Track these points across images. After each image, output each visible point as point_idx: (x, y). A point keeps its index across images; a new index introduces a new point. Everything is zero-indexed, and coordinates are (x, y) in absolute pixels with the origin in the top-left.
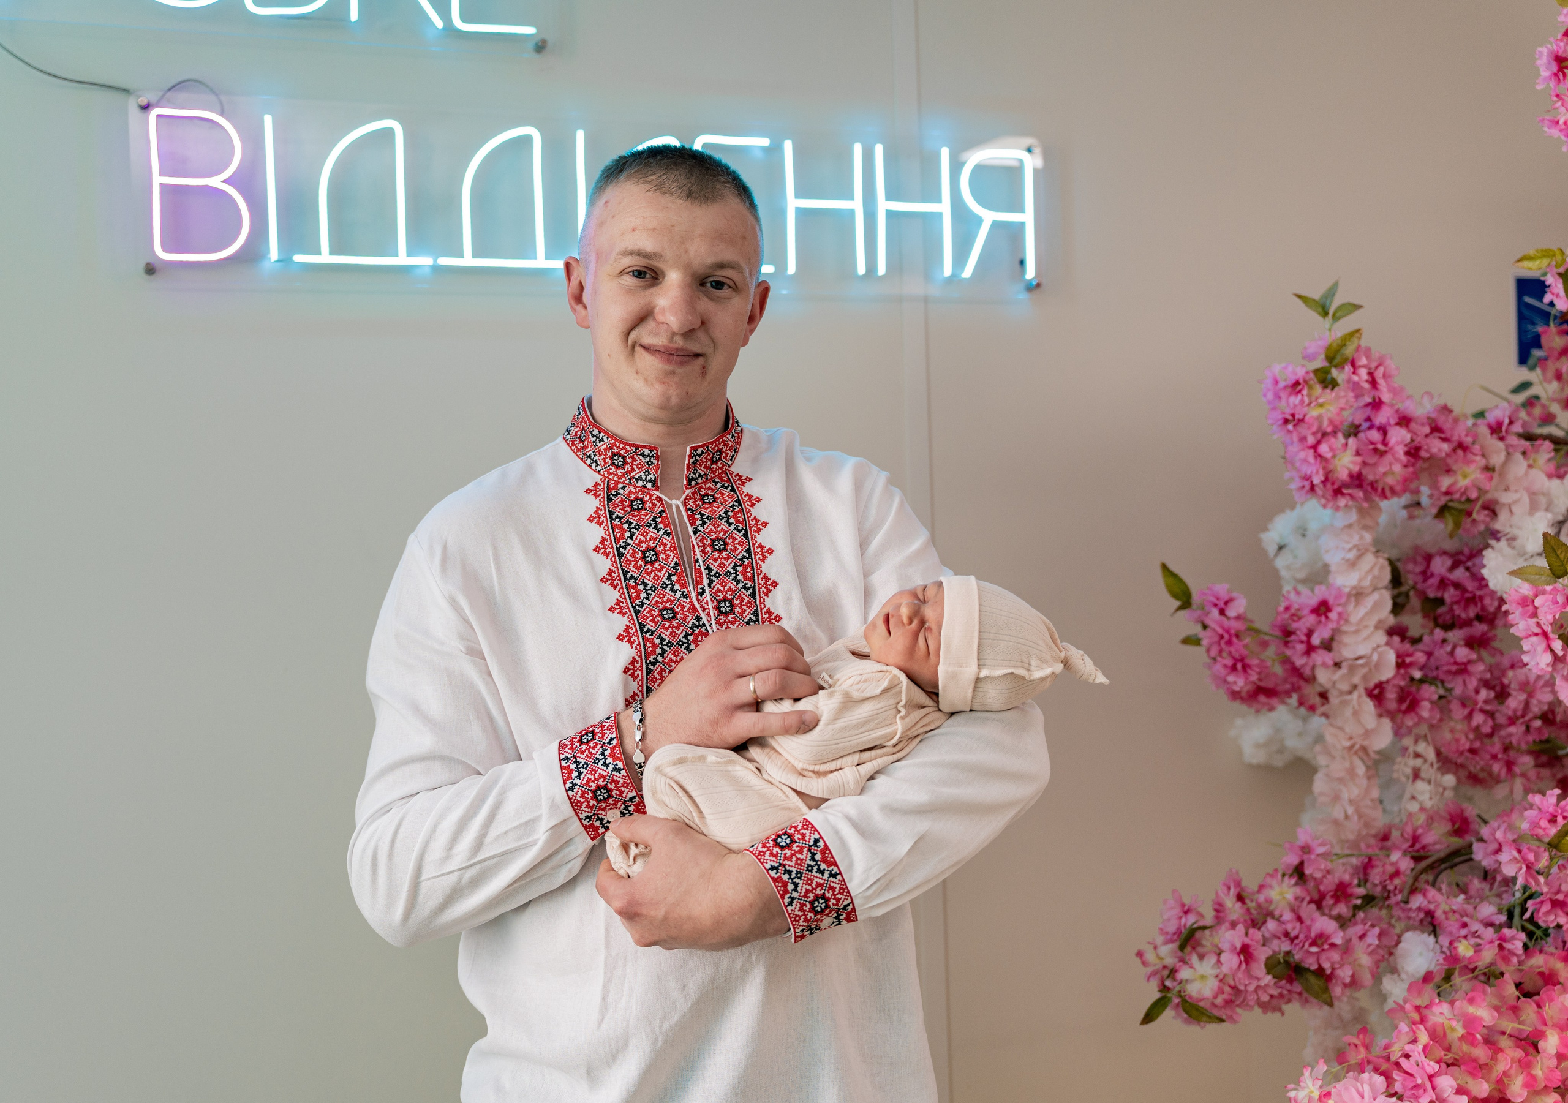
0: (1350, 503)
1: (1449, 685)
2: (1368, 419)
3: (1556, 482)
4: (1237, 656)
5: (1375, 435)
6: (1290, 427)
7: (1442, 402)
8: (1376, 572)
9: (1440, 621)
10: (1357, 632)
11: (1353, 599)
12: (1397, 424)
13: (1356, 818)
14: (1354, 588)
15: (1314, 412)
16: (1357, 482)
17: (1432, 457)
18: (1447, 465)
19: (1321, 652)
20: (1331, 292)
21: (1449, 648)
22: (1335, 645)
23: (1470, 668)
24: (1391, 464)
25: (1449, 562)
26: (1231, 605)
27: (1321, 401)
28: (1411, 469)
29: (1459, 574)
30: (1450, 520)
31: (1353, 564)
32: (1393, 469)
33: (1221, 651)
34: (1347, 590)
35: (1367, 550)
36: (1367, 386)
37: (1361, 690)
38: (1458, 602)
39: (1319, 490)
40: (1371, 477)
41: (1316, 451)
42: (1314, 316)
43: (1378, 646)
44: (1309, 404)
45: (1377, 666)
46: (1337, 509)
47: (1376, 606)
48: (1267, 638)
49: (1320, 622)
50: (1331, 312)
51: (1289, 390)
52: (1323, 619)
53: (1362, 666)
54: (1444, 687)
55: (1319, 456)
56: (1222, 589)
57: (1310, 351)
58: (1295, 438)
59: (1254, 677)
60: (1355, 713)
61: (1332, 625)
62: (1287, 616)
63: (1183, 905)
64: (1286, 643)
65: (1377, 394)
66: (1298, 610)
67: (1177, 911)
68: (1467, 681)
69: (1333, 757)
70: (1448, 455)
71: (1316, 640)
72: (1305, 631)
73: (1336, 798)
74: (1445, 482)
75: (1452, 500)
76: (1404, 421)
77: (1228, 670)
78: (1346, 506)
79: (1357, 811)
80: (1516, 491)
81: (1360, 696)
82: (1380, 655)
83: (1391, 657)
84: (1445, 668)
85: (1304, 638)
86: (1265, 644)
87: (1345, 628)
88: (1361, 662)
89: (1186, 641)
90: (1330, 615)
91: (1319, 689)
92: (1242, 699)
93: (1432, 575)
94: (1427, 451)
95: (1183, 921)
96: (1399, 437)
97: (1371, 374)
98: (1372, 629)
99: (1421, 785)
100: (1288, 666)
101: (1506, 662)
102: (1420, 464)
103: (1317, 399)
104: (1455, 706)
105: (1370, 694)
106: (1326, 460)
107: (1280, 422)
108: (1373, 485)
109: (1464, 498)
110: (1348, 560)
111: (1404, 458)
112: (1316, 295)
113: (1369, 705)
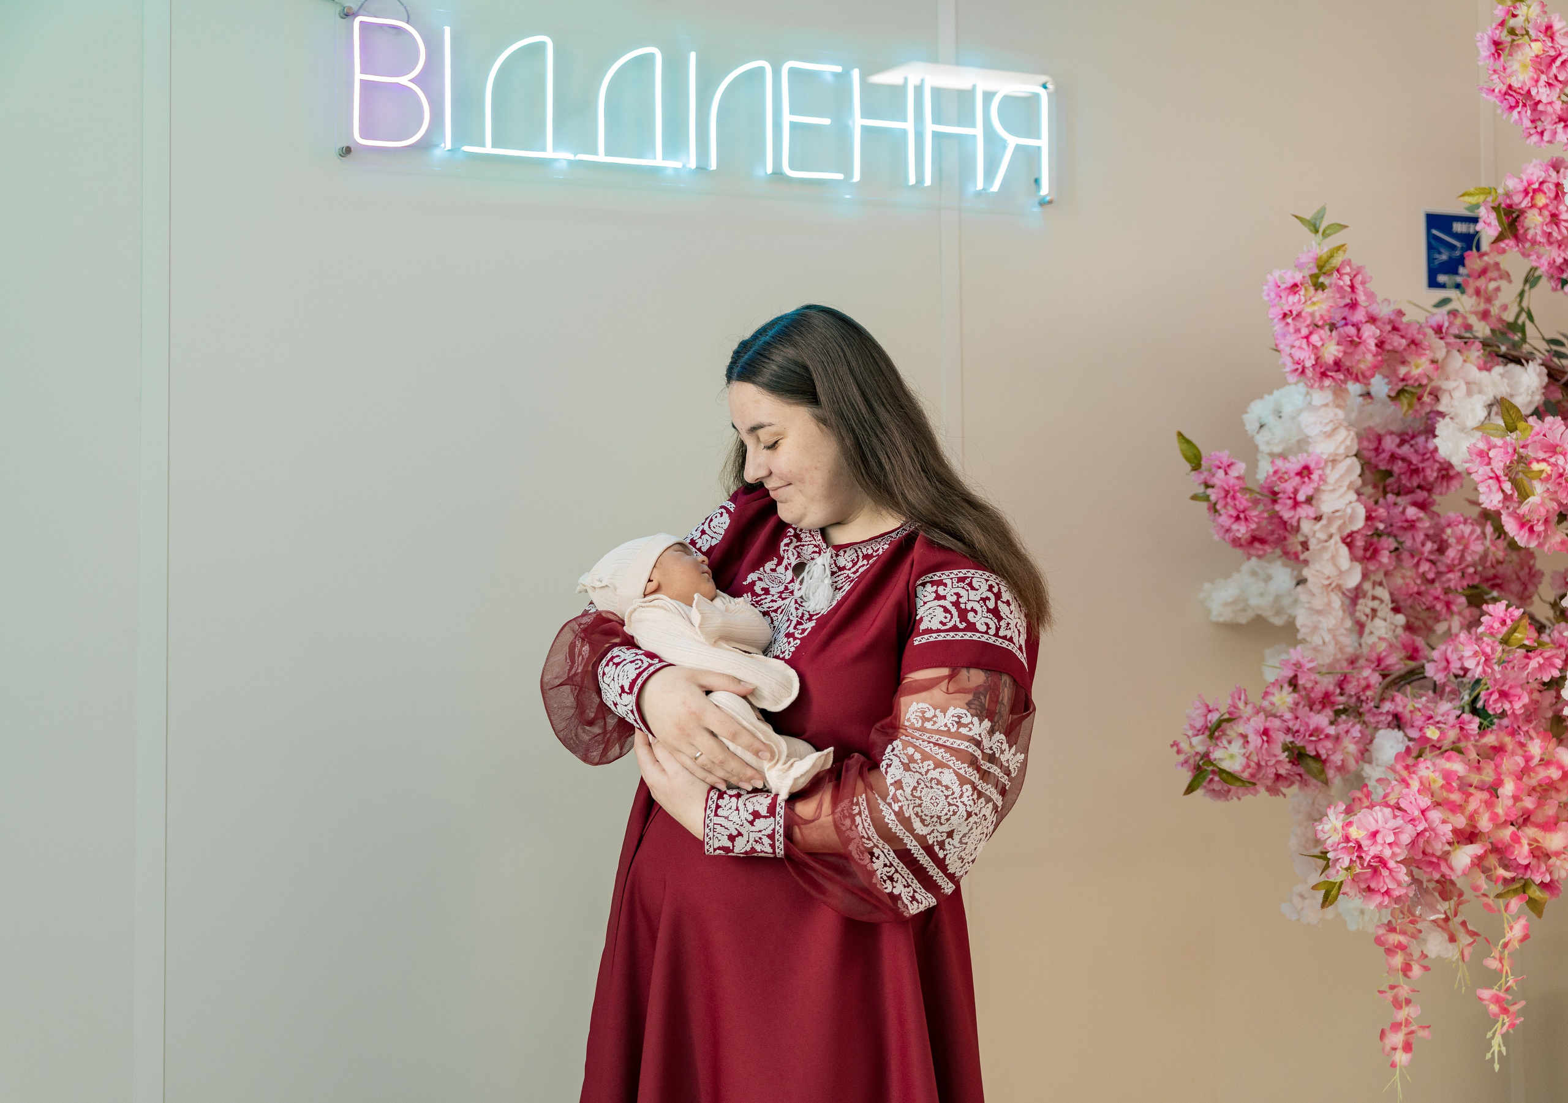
0: (1333, 384)
1: (1400, 539)
2: (1344, 319)
3: (1485, 373)
4: (1242, 508)
5: (1352, 330)
6: (1289, 320)
7: (1397, 307)
8: (1348, 442)
9: (1388, 489)
10: (1333, 490)
11: (1330, 464)
12: (1366, 322)
13: (1333, 643)
14: (1330, 455)
15: (1309, 309)
16: (1336, 368)
17: (1395, 351)
18: (1403, 357)
19: (1305, 506)
20: (1321, 213)
21: (1401, 509)
22: (1314, 502)
23: (1419, 525)
24: (1364, 353)
25: (1397, 440)
26: (1232, 468)
27: (1314, 299)
28: (1380, 358)
29: (1405, 450)
30: (1405, 400)
31: (1329, 435)
32: (1366, 358)
33: (1225, 506)
34: (1325, 457)
35: (1341, 424)
36: (1349, 290)
37: (1337, 538)
38: (1404, 473)
39: (1309, 373)
40: (1348, 364)
41: (1308, 341)
42: (1306, 231)
43: (1351, 503)
44: (1306, 302)
45: (1352, 518)
46: (1322, 388)
47: (1349, 470)
48: (1259, 497)
49: (1304, 482)
50: (1321, 230)
51: (1288, 291)
52: (1306, 480)
53: (1340, 517)
54: (1397, 541)
55: (1308, 343)
56: (1225, 456)
57: (1302, 260)
58: (1291, 330)
59: (1253, 526)
60: (1333, 558)
61: (1315, 485)
62: (1275, 479)
63: (1207, 706)
64: (1274, 502)
65: (1354, 296)
66: (1286, 473)
67: (1203, 710)
68: (1416, 536)
69: (1313, 595)
70: (1405, 349)
71: (1301, 497)
72: (1292, 490)
73: (1315, 629)
74: (1402, 371)
75: (1406, 385)
76: (1372, 320)
77: (1233, 520)
78: (1329, 386)
79: (1334, 637)
80: (1455, 380)
81: (1336, 543)
82: (1353, 509)
83: (1361, 512)
84: (1399, 524)
85: (1292, 496)
86: (1256, 502)
87: (1323, 488)
88: (1338, 514)
89: (1194, 498)
90: (1312, 476)
91: (1301, 539)
92: (1241, 545)
93: (1383, 451)
94: (1390, 344)
95: (1209, 717)
96: (1370, 333)
97: (1351, 280)
98: (1345, 488)
99: (1378, 622)
100: (1275, 520)
101: (1443, 522)
102: (1385, 356)
103: (1310, 298)
104: (1405, 556)
105: (1344, 541)
106: (1315, 348)
107: (1281, 316)
108: (1348, 370)
109: (1416, 384)
110: (1325, 432)
111: (1373, 348)
112: (1308, 216)
113: (1344, 550)
